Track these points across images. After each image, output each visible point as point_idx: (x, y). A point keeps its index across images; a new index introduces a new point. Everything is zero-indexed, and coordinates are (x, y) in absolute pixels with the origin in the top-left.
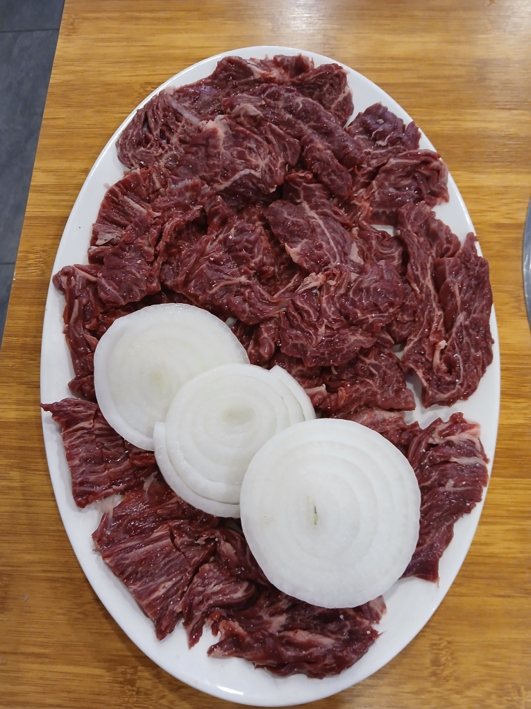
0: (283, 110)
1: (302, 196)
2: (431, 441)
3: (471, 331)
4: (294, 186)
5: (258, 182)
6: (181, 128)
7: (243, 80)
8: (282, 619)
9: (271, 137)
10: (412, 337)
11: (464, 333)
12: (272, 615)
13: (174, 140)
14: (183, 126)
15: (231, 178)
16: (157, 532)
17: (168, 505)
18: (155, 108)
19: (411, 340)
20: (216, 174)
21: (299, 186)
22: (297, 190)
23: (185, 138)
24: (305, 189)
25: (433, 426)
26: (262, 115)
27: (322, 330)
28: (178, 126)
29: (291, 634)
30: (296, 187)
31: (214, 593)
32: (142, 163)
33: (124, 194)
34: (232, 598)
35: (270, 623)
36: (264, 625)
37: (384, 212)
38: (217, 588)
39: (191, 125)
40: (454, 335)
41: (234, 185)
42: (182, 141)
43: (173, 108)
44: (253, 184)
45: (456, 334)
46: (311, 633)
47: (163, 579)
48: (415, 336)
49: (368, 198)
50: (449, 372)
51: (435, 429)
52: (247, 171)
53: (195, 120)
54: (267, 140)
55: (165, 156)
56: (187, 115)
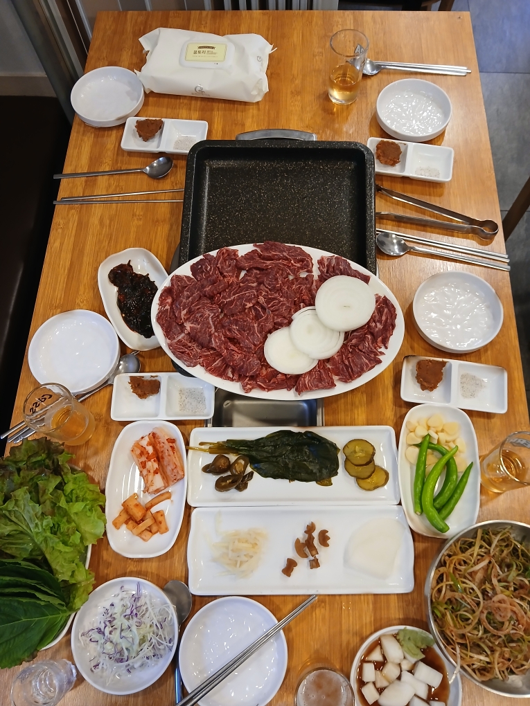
0: (187, 301)
1: (224, 300)
2: (325, 272)
3: (290, 251)
4: (219, 302)
5: (215, 315)
7: (169, 314)
8: (378, 324)
12: (376, 326)
13: (190, 344)
14: (185, 340)
15: (211, 326)
16: (346, 363)
17: (337, 359)
18: (175, 348)
21: (220, 300)
22: (221, 302)
23: (189, 341)
24: (222, 298)
26: (187, 309)
27: (282, 299)
28: (184, 342)
29: (383, 322)
31: (369, 345)
32: (198, 357)
33: (211, 366)
34: (371, 338)
35: (379, 328)
36: (380, 330)
37: (236, 274)
38: (367, 343)
39: (185, 337)
40: (290, 257)
41: (214, 325)
42: (191, 342)
43: (177, 342)
44: (215, 318)
46: (383, 315)
47: (362, 360)
49: (230, 277)
50: (303, 262)
51: (321, 270)
52: (210, 319)
53: (183, 335)
54: (198, 309)
55: (196, 349)
56: (180, 337)
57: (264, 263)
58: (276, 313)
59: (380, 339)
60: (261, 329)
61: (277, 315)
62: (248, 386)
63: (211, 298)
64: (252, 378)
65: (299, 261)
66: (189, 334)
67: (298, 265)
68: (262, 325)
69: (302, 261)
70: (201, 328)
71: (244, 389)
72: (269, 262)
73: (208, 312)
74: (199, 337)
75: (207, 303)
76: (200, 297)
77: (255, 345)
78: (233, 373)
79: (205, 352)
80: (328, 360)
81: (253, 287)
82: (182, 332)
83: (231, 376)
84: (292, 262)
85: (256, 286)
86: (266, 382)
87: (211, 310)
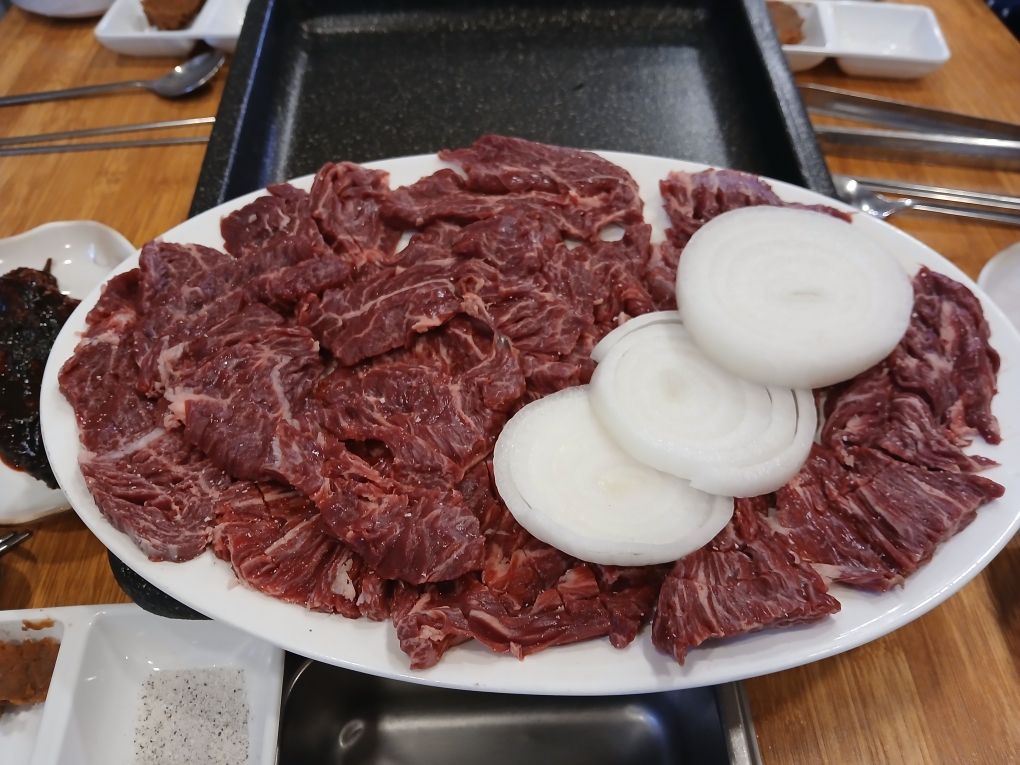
0: (191, 316)
1: (335, 316)
2: (690, 215)
3: (563, 162)
4: (317, 322)
5: (297, 364)
6: (160, 458)
7: (112, 362)
8: (932, 357)
9: (229, 337)
10: (560, 225)
11: (564, 169)
12: (930, 367)
13: (179, 470)
14: (160, 454)
15: (277, 398)
16: (852, 509)
17: (807, 499)
18: (112, 481)
19: (563, 225)
20: (264, 416)
21: (320, 315)
22: (324, 320)
23: (179, 456)
24: (327, 307)
25: (672, 212)
26: (187, 343)
27: (548, 296)
28: (156, 461)
29: (948, 347)
30: (321, 319)
31: (922, 428)
32: (207, 519)
33: (261, 552)
34: (924, 408)
35: (941, 372)
36: (945, 377)
37: (382, 239)
38: (913, 425)
39: (161, 441)
40: (565, 181)
41: (290, 397)
42: (183, 462)
43: (122, 459)
44: (296, 372)
45: (564, 178)
46: (941, 326)
47: (919, 492)
48: (559, 220)
49: (361, 249)
50: (608, 190)
51: (676, 211)
52: (275, 374)
53: (155, 434)
54: (231, 343)
55: (205, 487)
56: (141, 443)
57: (476, 202)
58: (533, 342)
59: (956, 408)
60: (478, 400)
61: (535, 351)
62: (428, 632)
63: (286, 307)
64: (446, 591)
65: (595, 189)
66: (179, 430)
67: (595, 201)
68: (480, 387)
69: (605, 187)
70: (236, 409)
71: (408, 649)
72: (491, 200)
73: (266, 353)
74: (222, 441)
75: (269, 324)
76: (243, 305)
77: (454, 457)
78: (357, 577)
79: (239, 496)
80: (769, 501)
81: (440, 270)
82: (156, 423)
83: (349, 591)
84: (573, 192)
85: (453, 266)
86: (508, 607)
87: (283, 346)
